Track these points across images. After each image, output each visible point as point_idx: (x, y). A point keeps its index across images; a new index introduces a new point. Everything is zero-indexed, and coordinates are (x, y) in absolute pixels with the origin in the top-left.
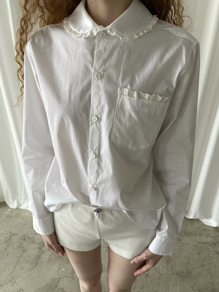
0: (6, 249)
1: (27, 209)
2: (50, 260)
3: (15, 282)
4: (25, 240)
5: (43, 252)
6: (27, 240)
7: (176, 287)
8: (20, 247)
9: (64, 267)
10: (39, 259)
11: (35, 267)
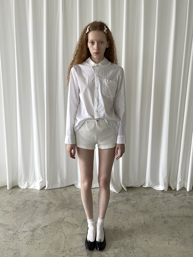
0: (24, 208)
1: (34, 188)
2: (56, 210)
3: (34, 221)
4: (36, 203)
5: (51, 207)
6: (38, 202)
7: (139, 217)
8: (33, 206)
9: (67, 213)
10: (49, 210)
11: (46, 214)
